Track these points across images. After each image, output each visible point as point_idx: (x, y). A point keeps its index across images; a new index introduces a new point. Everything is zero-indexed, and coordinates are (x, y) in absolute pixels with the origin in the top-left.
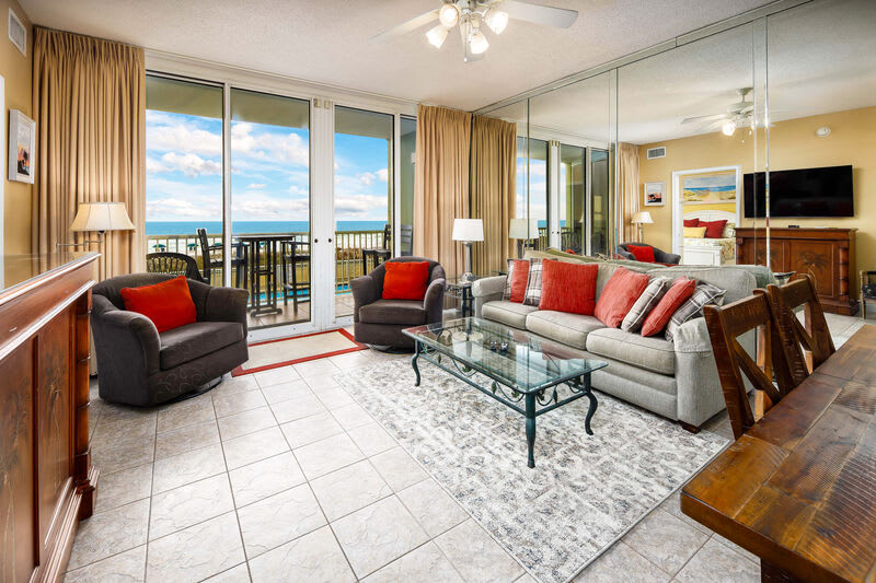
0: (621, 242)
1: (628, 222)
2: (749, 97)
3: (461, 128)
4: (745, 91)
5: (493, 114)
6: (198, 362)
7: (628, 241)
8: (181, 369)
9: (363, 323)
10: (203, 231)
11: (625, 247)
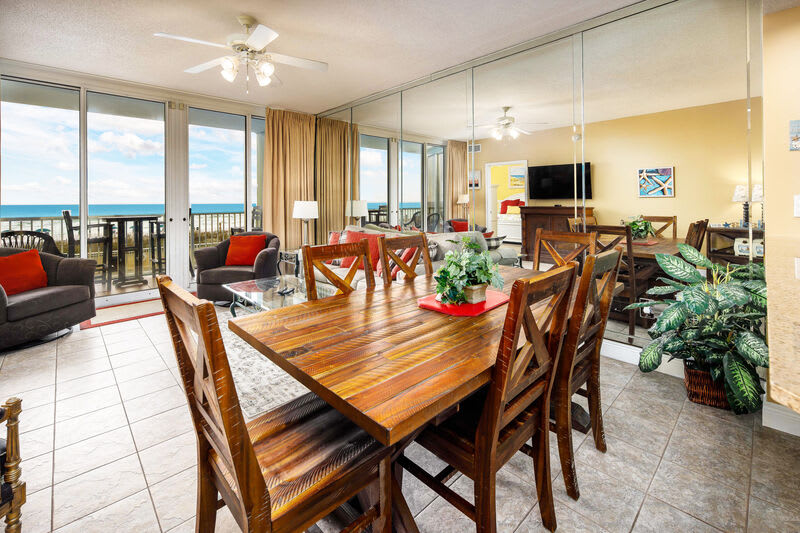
0: (450, 218)
1: (455, 203)
2: (509, 114)
3: (307, 127)
4: (507, 109)
5: (335, 117)
6: (44, 316)
7: (455, 217)
8: (28, 321)
9: (204, 284)
10: (67, 213)
11: (450, 223)
